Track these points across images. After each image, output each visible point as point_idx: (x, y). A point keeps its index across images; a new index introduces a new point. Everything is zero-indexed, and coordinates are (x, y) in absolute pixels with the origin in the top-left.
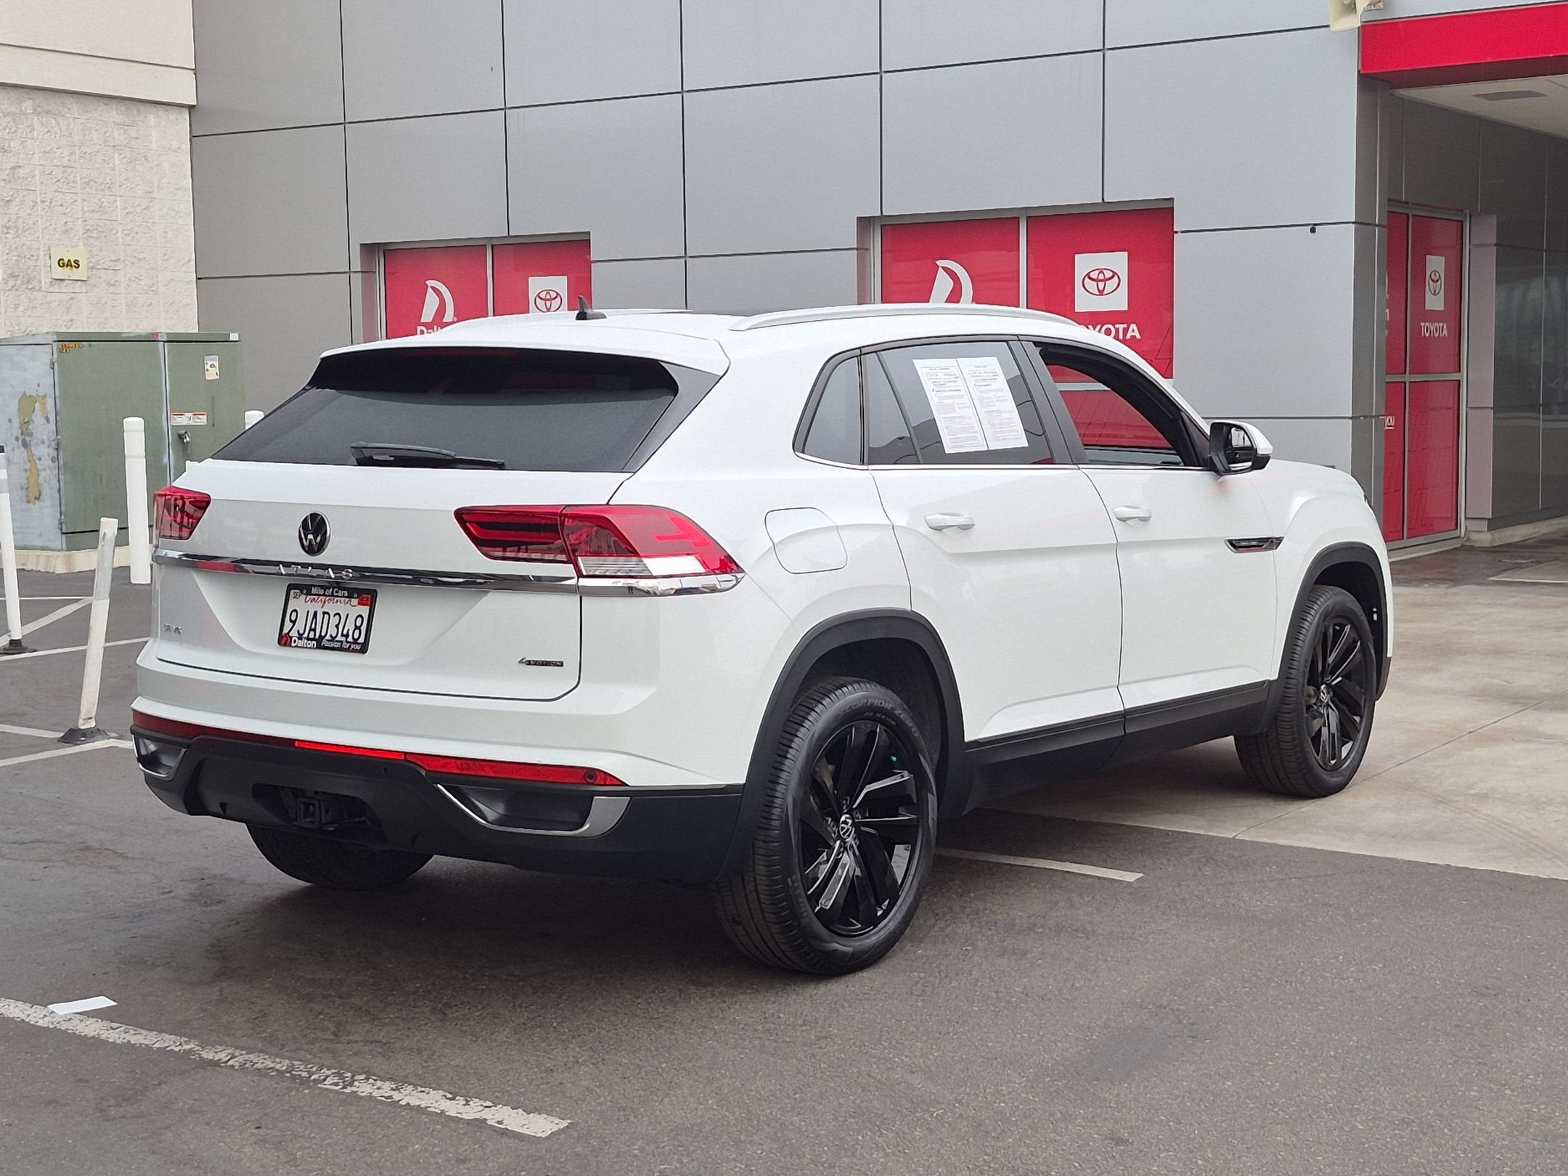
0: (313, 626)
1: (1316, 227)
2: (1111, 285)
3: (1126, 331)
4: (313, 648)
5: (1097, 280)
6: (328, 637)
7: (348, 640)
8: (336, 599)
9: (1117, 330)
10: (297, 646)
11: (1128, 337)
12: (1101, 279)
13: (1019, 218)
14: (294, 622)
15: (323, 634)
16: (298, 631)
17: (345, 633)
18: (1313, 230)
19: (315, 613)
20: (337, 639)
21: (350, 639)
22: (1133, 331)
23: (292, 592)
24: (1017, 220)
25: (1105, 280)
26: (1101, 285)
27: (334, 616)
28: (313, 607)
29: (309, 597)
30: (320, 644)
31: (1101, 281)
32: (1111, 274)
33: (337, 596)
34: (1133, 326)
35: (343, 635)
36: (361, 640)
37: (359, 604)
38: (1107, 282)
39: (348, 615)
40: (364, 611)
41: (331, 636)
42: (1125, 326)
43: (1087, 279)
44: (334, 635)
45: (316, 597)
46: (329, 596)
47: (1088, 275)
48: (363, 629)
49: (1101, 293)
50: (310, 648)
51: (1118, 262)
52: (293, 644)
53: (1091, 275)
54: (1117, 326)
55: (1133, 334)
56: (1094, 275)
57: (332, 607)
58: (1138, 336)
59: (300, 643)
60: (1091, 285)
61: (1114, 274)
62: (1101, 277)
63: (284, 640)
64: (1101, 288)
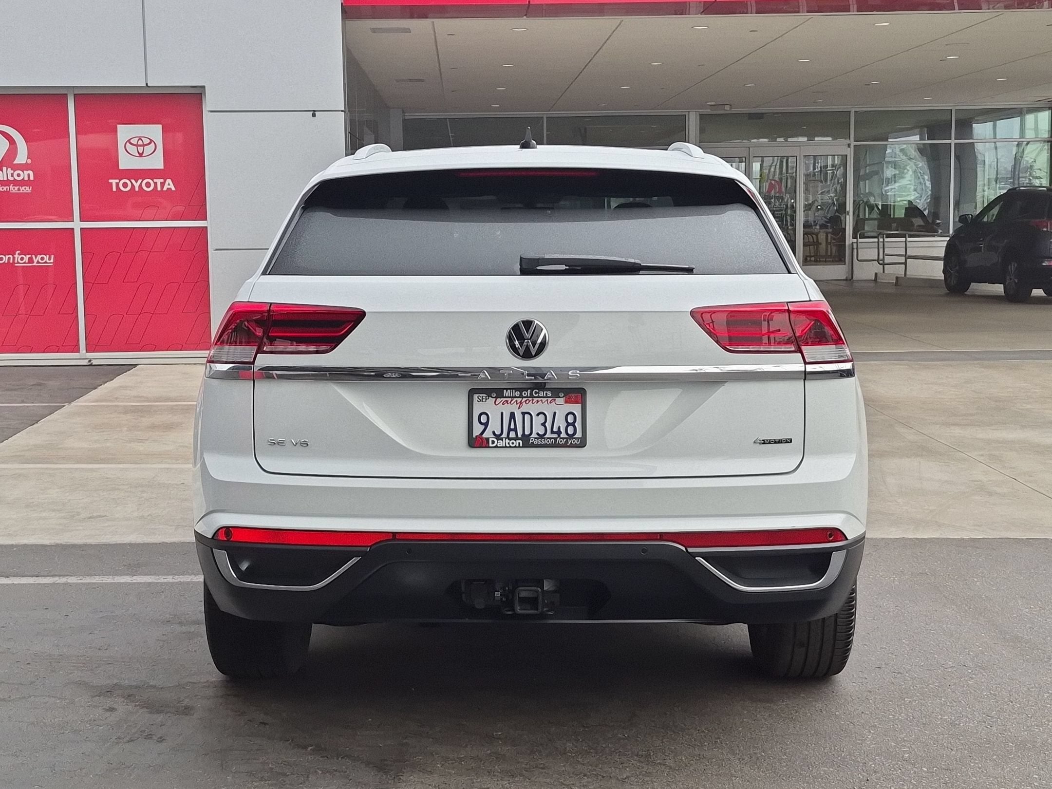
0: (512, 426)
1: (316, 113)
2: (149, 149)
3: (163, 184)
4: (519, 447)
5: (137, 145)
6: (534, 435)
7: (562, 436)
8: (535, 400)
9: (156, 184)
10: (496, 447)
11: (165, 189)
12: (141, 146)
13: (66, 94)
14: (486, 425)
15: (527, 432)
16: (494, 433)
17: (555, 429)
18: (314, 115)
19: (512, 415)
20: (546, 436)
21: (563, 435)
22: (169, 185)
23: (476, 396)
24: (65, 96)
25: (144, 145)
26: (141, 149)
27: (538, 415)
28: (507, 410)
29: (499, 400)
30: (526, 442)
31: (140, 146)
32: (149, 141)
33: (538, 397)
34: (169, 181)
35: (552, 432)
36: (579, 434)
37: (566, 402)
38: (145, 147)
39: (555, 413)
40: (576, 409)
41: (538, 434)
42: (162, 180)
43: (128, 144)
44: (541, 433)
45: (509, 400)
46: (525, 397)
47: (129, 141)
48: (578, 425)
49: (141, 155)
50: (515, 447)
51: (155, 132)
52: (491, 445)
53: (132, 141)
54: (155, 180)
55: (169, 187)
56: (134, 141)
57: (533, 407)
58: (173, 189)
59: (500, 443)
60: (132, 149)
61: (151, 141)
62: (140, 143)
63: (477, 442)
64: (141, 152)
